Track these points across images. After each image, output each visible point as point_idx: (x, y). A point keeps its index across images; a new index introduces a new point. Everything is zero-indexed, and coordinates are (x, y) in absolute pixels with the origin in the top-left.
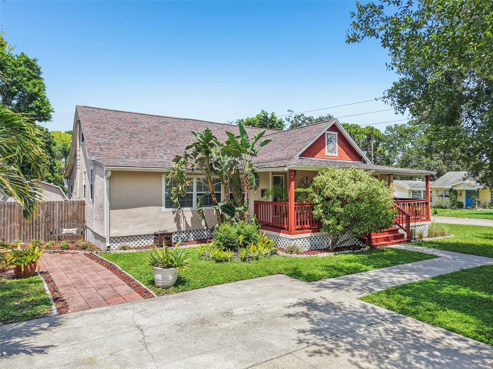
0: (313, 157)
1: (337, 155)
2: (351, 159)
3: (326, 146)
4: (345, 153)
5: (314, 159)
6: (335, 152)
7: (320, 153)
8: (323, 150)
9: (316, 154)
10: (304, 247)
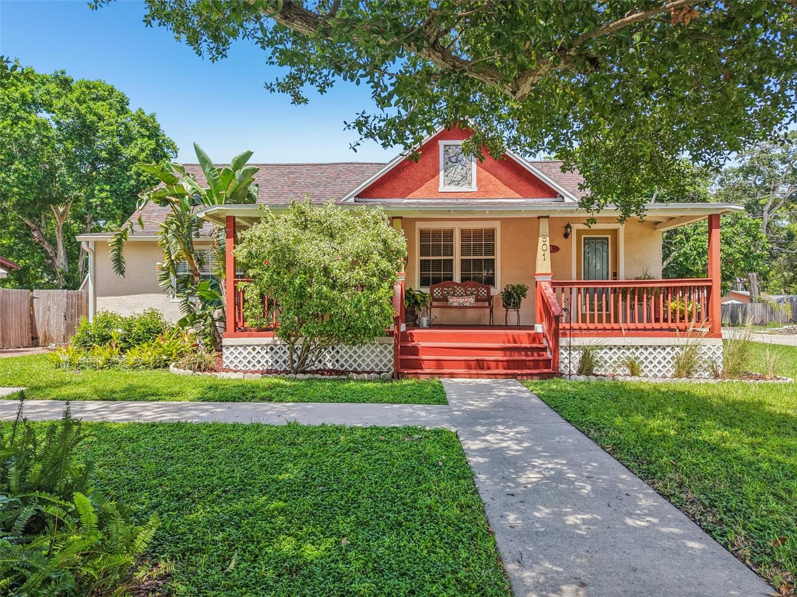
0: (404, 198)
1: (474, 188)
2: (517, 195)
3: (442, 173)
4: (498, 182)
5: (405, 201)
6: (470, 184)
7: (423, 188)
8: (433, 181)
9: (411, 191)
10: (254, 362)
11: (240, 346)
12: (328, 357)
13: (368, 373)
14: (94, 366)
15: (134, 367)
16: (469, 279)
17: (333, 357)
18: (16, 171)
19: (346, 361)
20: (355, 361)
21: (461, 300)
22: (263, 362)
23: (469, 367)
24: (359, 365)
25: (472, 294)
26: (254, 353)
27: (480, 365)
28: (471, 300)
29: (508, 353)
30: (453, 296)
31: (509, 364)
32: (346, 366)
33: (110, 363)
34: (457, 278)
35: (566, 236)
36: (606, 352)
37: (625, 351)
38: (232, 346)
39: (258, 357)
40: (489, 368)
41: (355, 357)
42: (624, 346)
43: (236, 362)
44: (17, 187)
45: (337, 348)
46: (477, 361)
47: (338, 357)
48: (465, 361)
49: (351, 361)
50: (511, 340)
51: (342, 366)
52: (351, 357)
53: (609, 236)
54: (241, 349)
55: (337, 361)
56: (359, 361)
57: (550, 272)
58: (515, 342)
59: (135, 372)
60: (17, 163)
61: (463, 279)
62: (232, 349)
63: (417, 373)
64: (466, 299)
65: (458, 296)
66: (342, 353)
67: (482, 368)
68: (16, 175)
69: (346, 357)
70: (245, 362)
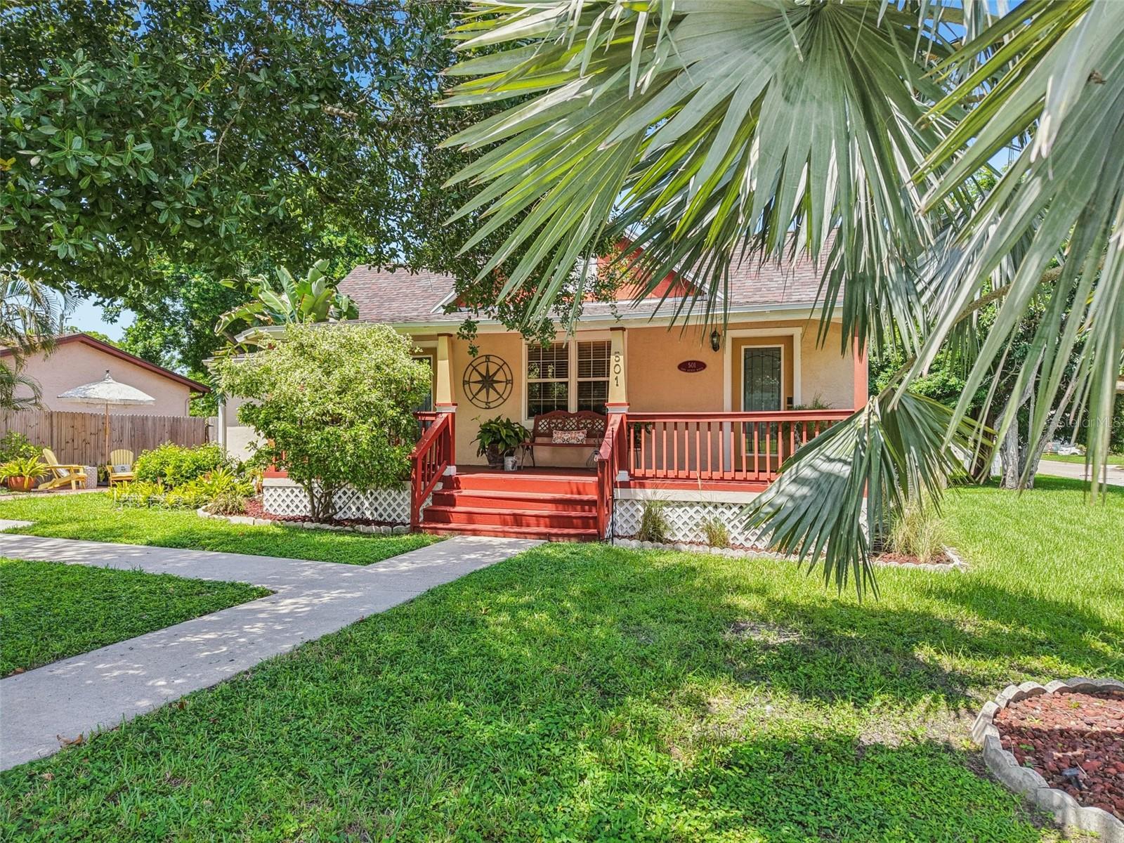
10: (293, 507)
11: (280, 487)
12: (367, 504)
13: (379, 524)
14: (137, 505)
15: (174, 507)
16: (588, 408)
17: (371, 504)
18: (196, 285)
19: (385, 510)
20: (394, 510)
21: (566, 436)
22: (301, 507)
23: (505, 523)
24: (399, 516)
25: (585, 427)
26: (292, 496)
27: (518, 520)
28: (581, 436)
29: (560, 507)
30: (562, 430)
31: (555, 521)
32: (385, 516)
33: (151, 502)
34: (573, 407)
35: (716, 348)
36: (697, 511)
37: (724, 510)
38: (272, 487)
39: (297, 501)
40: (528, 526)
41: (394, 505)
42: (723, 504)
43: (275, 506)
44: (198, 303)
45: (376, 494)
46: (514, 515)
47: (376, 504)
48: (500, 514)
49: (389, 510)
50: (575, 490)
51: (381, 515)
52: (389, 505)
53: (782, 346)
54: (280, 491)
55: (376, 509)
56: (399, 510)
57: (624, 401)
58: (579, 493)
59: (175, 513)
60: (197, 276)
61: (580, 407)
62: (272, 491)
63: (436, 528)
64: (574, 434)
65: (568, 430)
66: (380, 500)
67: (519, 524)
68: (196, 290)
69: (385, 505)
70: (284, 506)
